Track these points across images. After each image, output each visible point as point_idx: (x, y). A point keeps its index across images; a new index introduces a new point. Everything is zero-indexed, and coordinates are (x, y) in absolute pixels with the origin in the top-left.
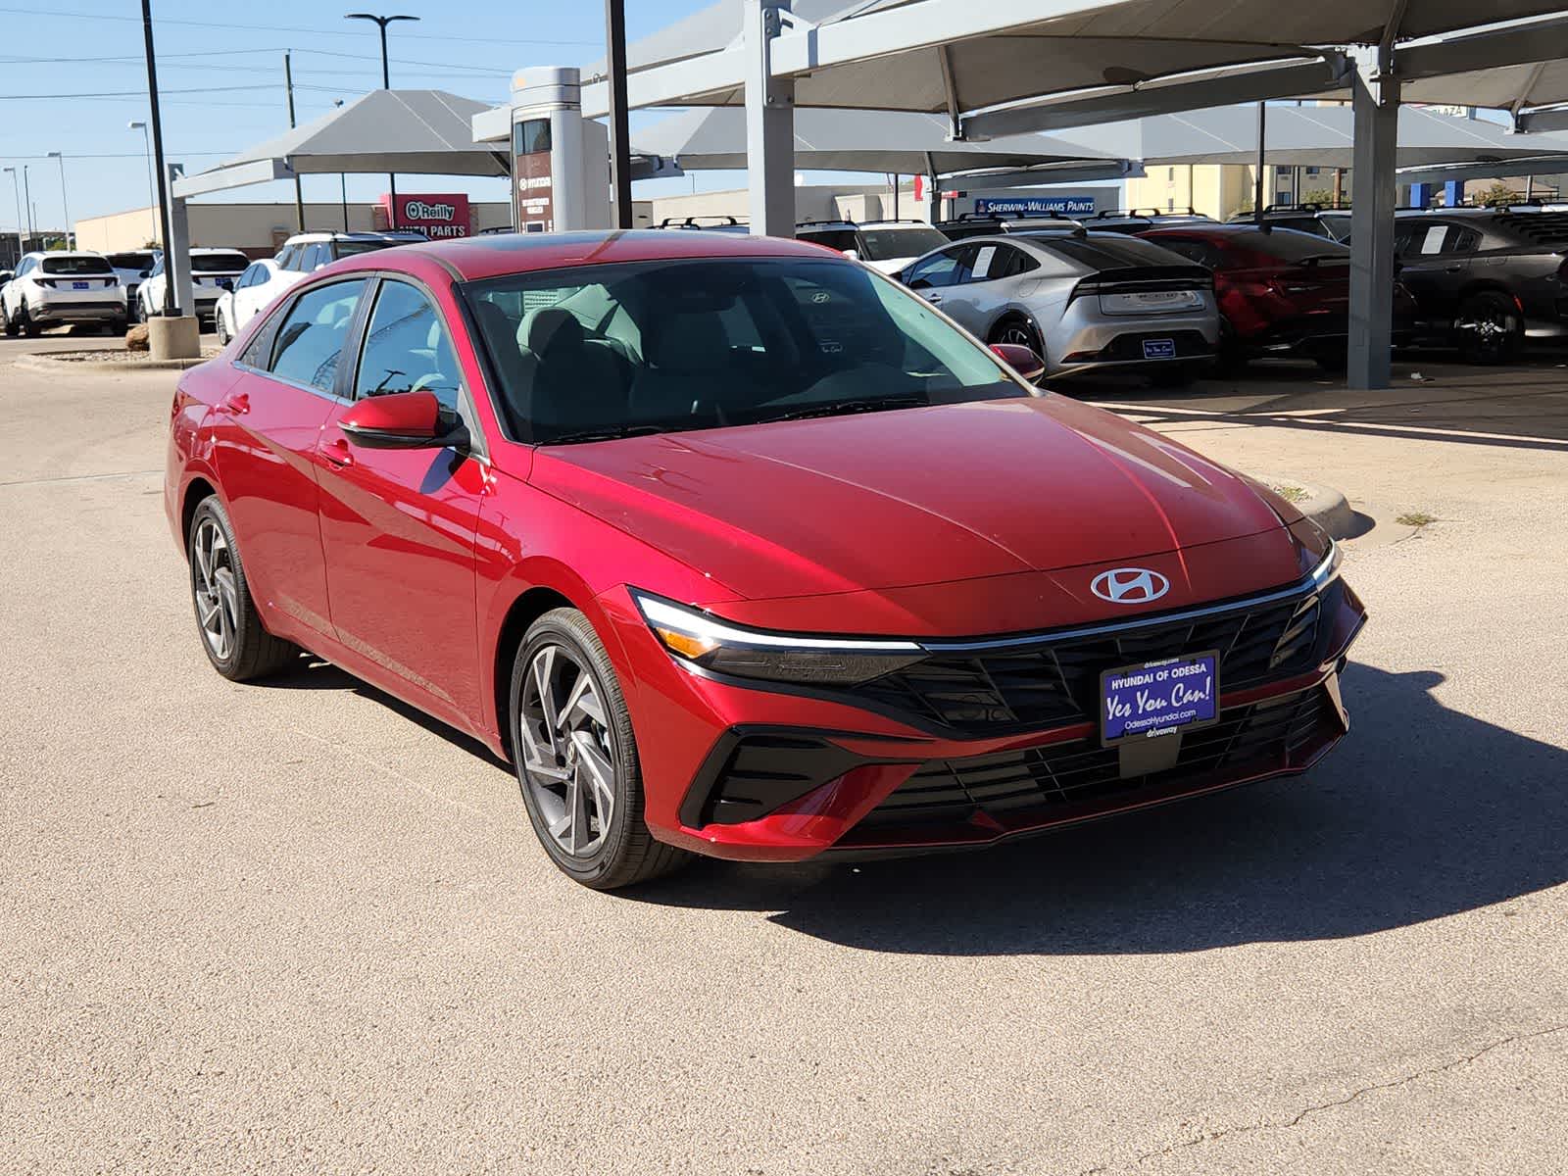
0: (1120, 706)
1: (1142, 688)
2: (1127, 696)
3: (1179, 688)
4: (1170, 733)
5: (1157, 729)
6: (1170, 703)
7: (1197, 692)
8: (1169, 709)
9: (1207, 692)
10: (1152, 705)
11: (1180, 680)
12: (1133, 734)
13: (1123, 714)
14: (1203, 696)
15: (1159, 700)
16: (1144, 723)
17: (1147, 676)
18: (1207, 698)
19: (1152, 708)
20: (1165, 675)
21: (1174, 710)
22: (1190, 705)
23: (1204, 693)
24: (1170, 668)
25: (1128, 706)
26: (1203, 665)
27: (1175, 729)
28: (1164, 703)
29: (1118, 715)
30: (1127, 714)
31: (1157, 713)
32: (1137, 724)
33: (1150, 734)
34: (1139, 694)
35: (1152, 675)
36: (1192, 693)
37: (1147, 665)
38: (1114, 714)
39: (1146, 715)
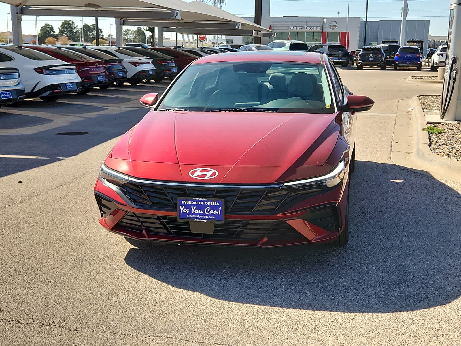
0: (185, 209)
1: (194, 205)
2: (188, 207)
3: (208, 208)
4: (203, 222)
5: (199, 219)
6: (204, 212)
7: (215, 211)
8: (204, 214)
9: (220, 212)
10: (197, 211)
11: (208, 206)
12: (189, 219)
13: (186, 212)
14: (218, 213)
15: (200, 210)
16: (194, 216)
17: (195, 202)
18: (219, 214)
19: (197, 212)
20: (203, 203)
21: (206, 215)
22: (212, 215)
23: (218, 212)
24: (204, 201)
25: (188, 210)
26: (218, 203)
27: (206, 221)
28: (202, 212)
29: (184, 212)
30: (188, 212)
31: (198, 214)
32: (192, 216)
33: (196, 220)
34: (192, 207)
35: (197, 202)
36: (213, 211)
37: (194, 199)
38: (183, 211)
39: (195, 214)
